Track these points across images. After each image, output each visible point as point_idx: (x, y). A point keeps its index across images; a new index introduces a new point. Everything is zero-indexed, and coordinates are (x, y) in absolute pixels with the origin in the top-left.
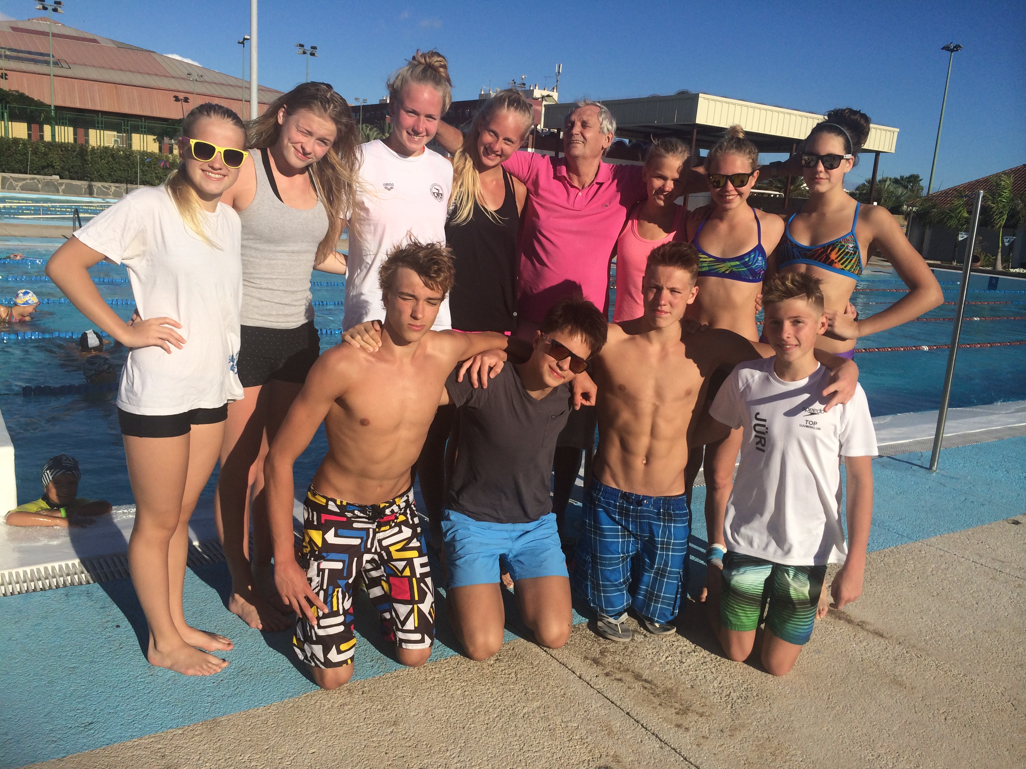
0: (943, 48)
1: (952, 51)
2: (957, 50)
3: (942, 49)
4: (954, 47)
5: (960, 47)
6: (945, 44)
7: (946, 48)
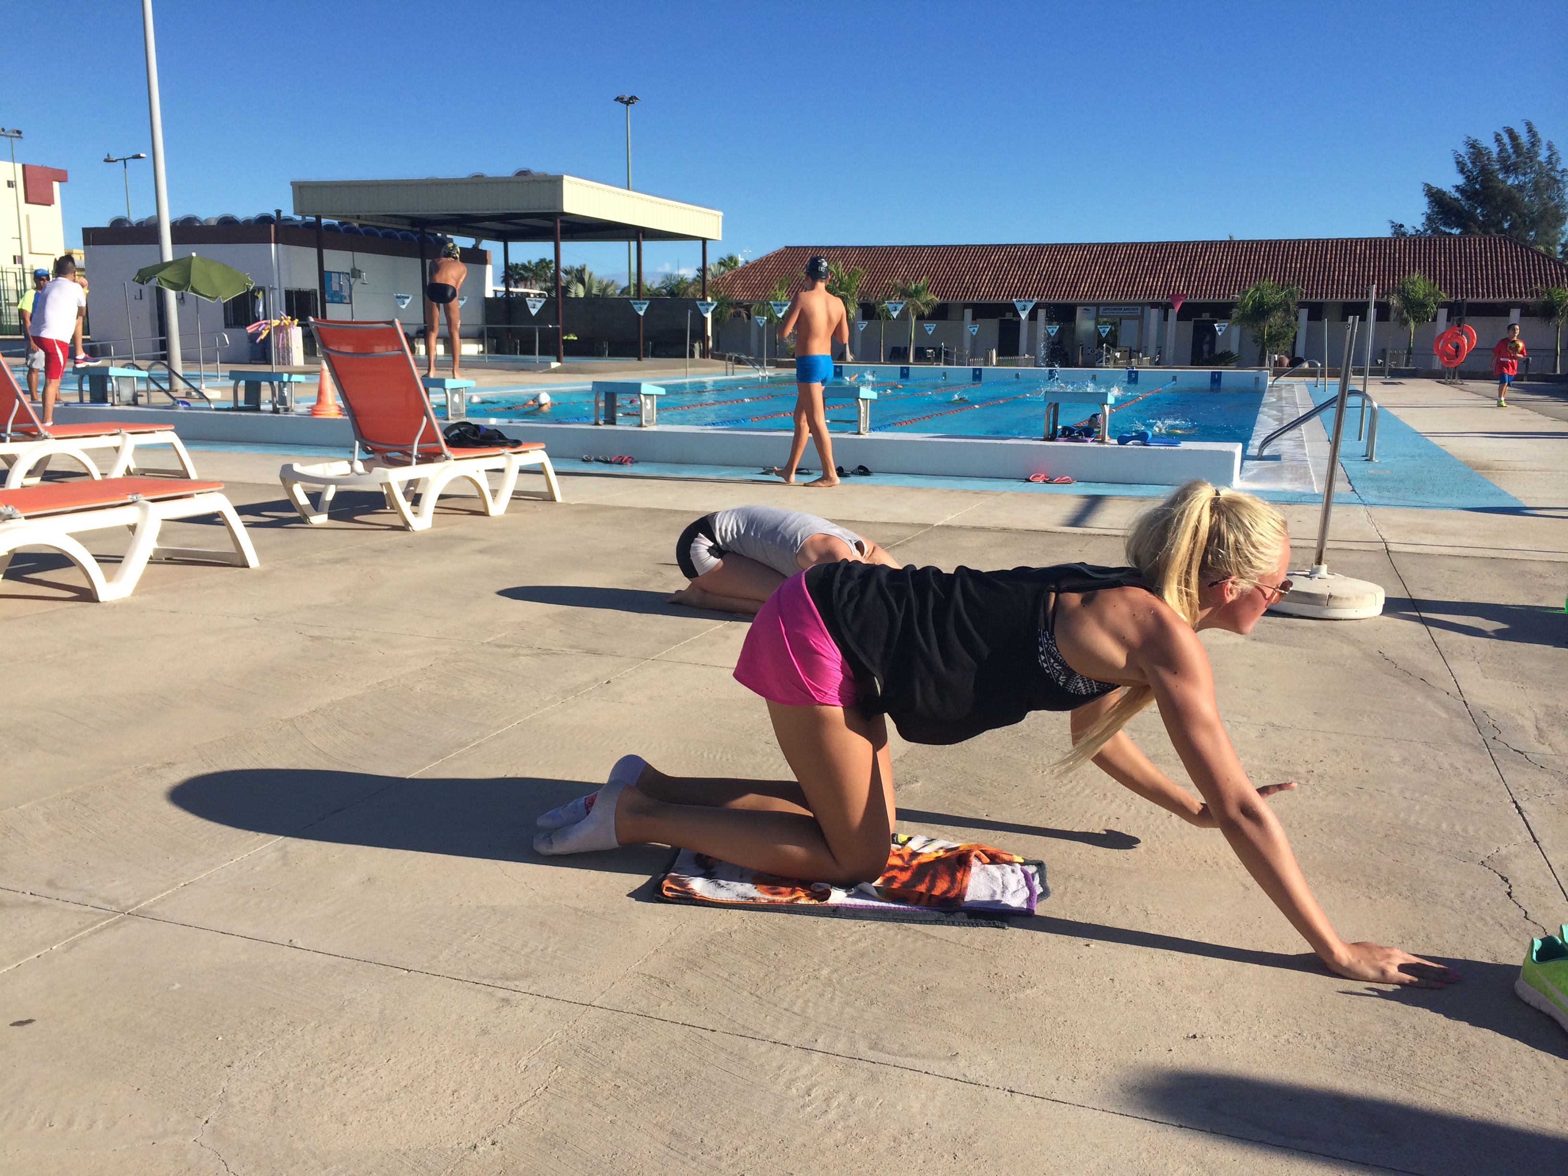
0: (617, 99)
1: (627, 103)
2: (633, 103)
3: (615, 100)
4: (631, 98)
5: (636, 99)
6: (620, 95)
7: (619, 99)
